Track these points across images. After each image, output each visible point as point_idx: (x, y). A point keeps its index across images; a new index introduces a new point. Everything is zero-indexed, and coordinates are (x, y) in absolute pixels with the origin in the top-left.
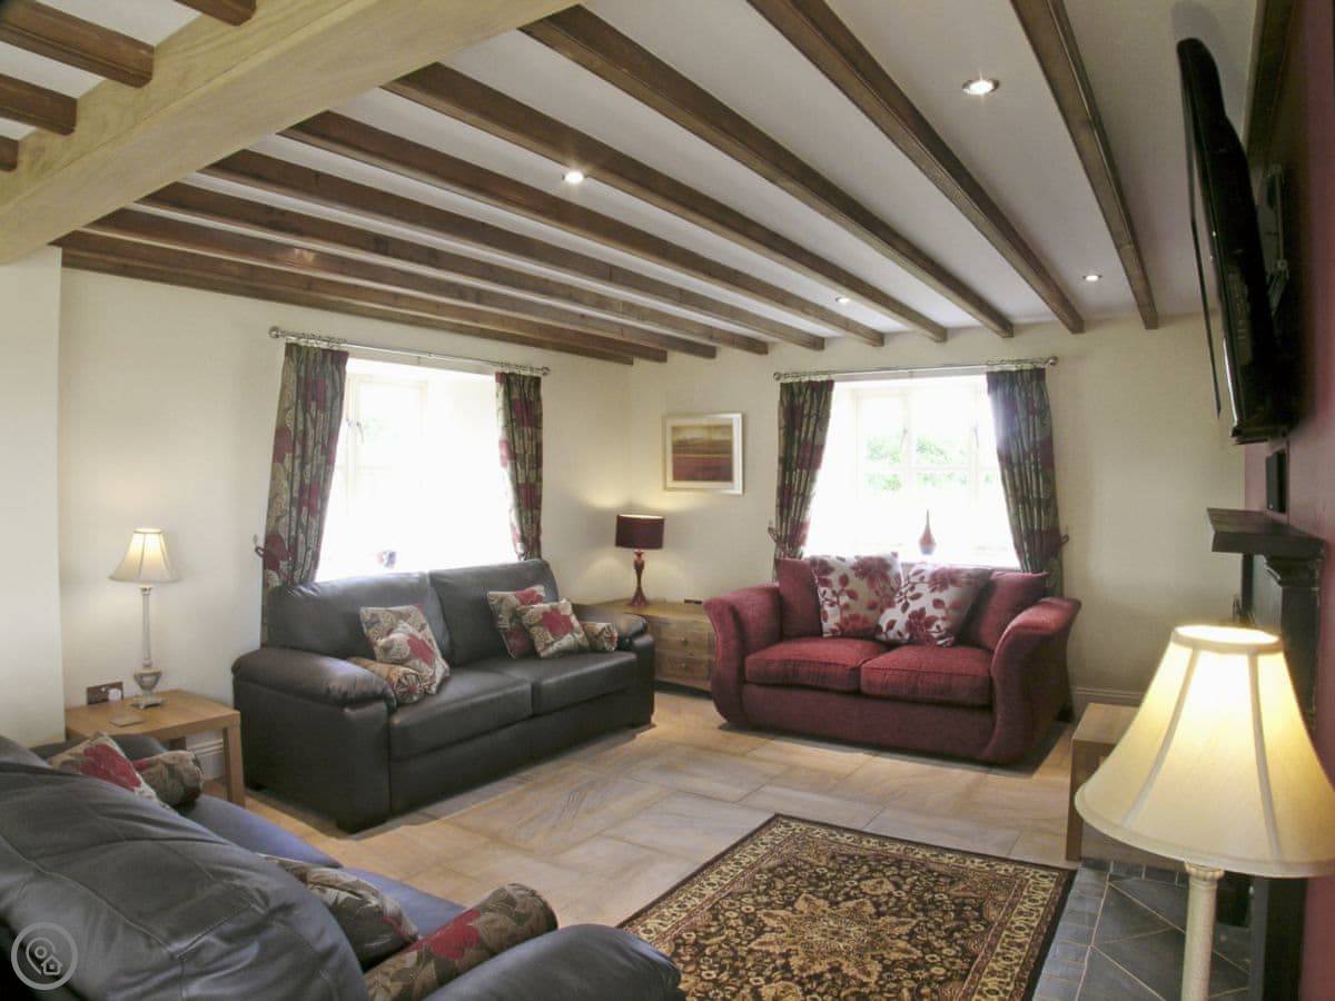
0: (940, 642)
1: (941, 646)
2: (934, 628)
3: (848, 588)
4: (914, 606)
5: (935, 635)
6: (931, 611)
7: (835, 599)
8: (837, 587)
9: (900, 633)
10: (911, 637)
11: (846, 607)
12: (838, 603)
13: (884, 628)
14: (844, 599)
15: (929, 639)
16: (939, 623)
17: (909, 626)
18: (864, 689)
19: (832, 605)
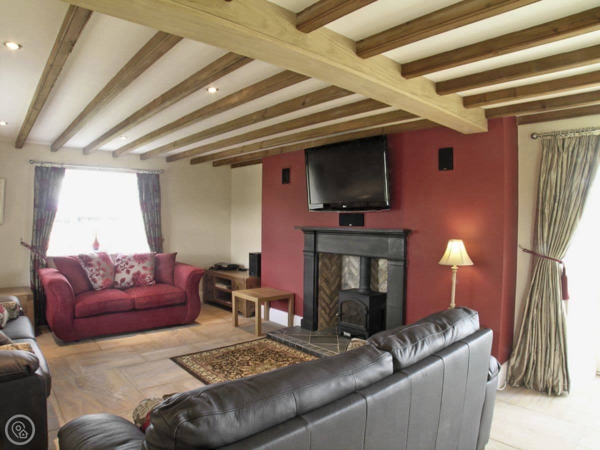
0: (151, 283)
1: (151, 285)
2: (147, 278)
3: (101, 267)
4: (133, 271)
5: (148, 281)
6: (143, 272)
7: (97, 272)
8: (98, 268)
9: (128, 283)
10: (134, 283)
11: (103, 276)
12: (99, 274)
13: (119, 282)
14: (101, 272)
15: (145, 283)
16: (148, 276)
17: (133, 279)
18: (137, 307)
19: (97, 275)
